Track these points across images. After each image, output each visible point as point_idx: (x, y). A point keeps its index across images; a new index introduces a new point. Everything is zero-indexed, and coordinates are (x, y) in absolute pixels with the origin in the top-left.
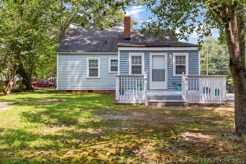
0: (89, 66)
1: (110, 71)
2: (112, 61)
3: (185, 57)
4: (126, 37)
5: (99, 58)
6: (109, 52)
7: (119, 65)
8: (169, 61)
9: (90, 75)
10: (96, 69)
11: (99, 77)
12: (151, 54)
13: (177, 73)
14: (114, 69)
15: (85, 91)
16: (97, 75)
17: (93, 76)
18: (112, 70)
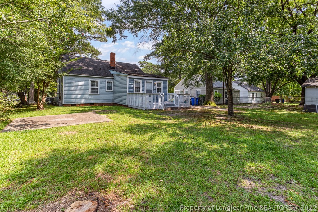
0: (91, 86)
1: (106, 90)
2: (108, 83)
3: (161, 83)
4: (112, 67)
5: (99, 81)
6: (104, 76)
7: (113, 86)
8: (154, 85)
9: (91, 92)
10: (96, 88)
11: (98, 93)
12: (145, 81)
13: (157, 92)
14: (109, 88)
15: (87, 104)
16: (97, 92)
17: (94, 93)
18: (108, 89)
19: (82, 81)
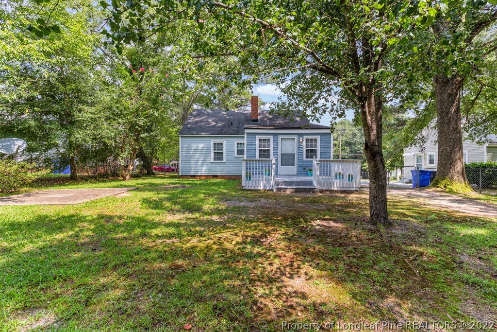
0: (214, 149)
1: (236, 155)
2: (238, 144)
3: (316, 140)
4: (254, 119)
5: (224, 141)
7: (245, 149)
8: (299, 145)
9: (215, 159)
10: (221, 153)
11: (224, 161)
12: (280, 137)
13: (307, 157)
14: (240, 153)
15: (209, 176)
16: (222, 159)
17: (218, 160)
18: (238, 154)
19: (201, 143)
